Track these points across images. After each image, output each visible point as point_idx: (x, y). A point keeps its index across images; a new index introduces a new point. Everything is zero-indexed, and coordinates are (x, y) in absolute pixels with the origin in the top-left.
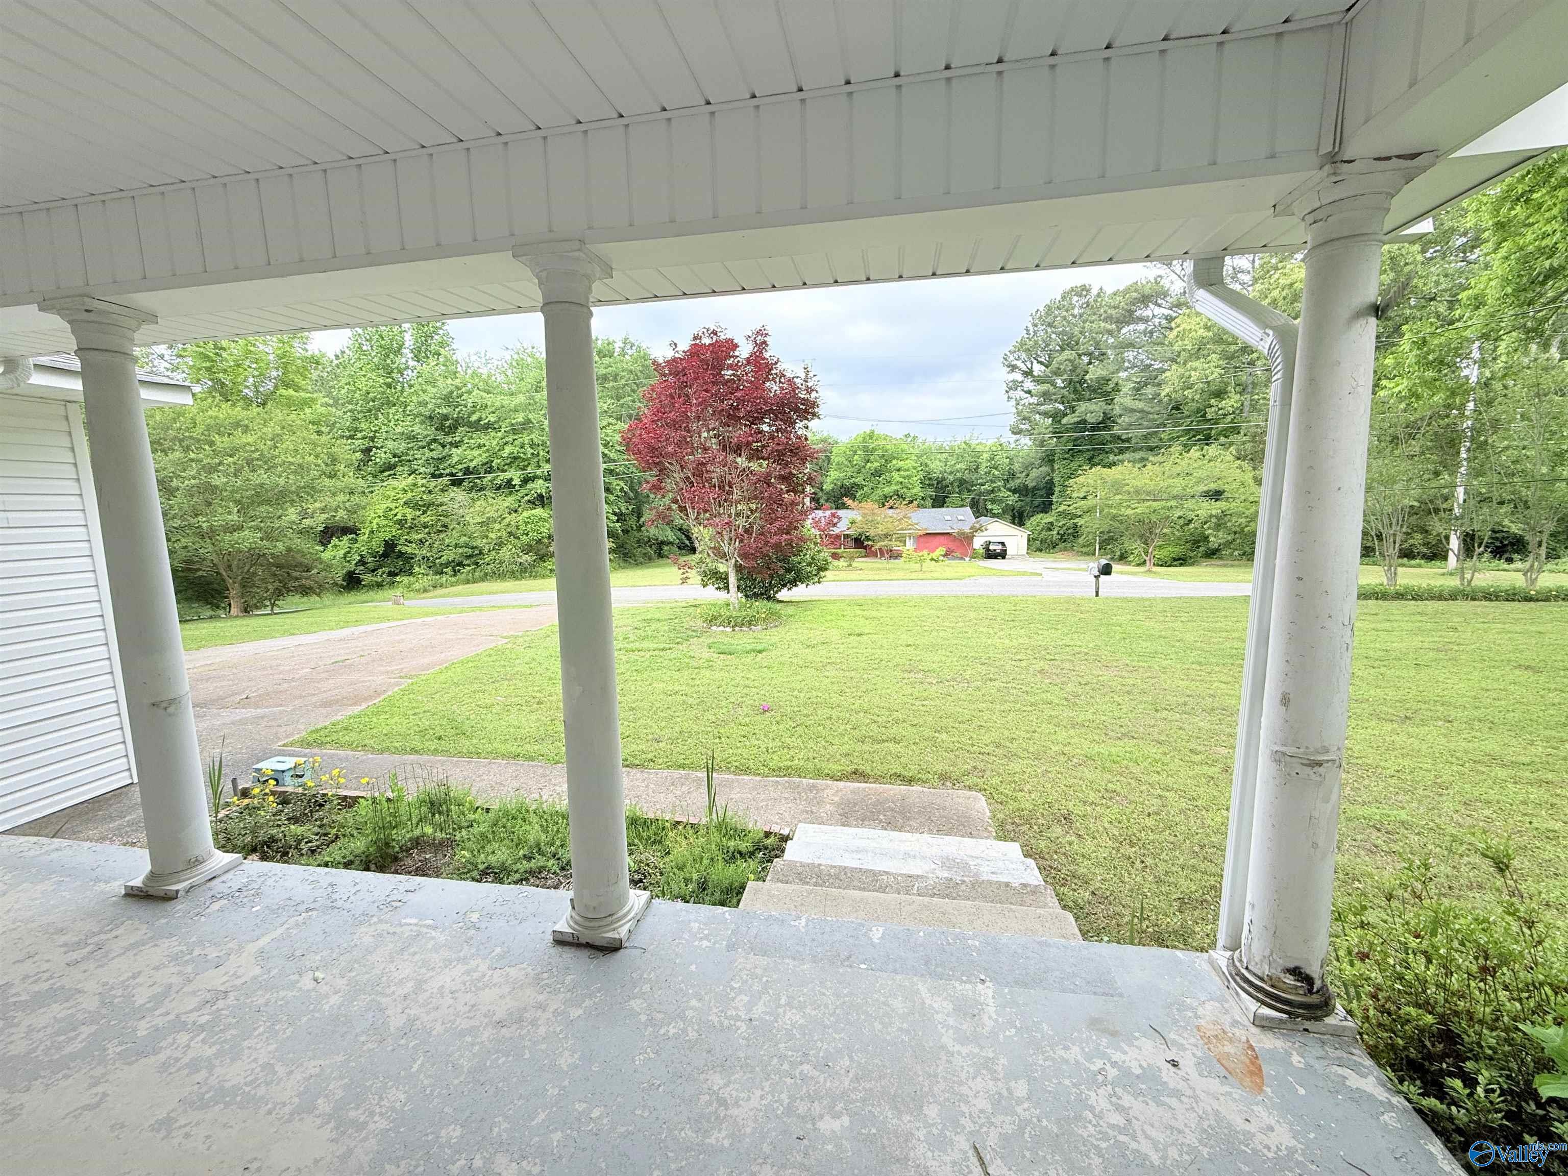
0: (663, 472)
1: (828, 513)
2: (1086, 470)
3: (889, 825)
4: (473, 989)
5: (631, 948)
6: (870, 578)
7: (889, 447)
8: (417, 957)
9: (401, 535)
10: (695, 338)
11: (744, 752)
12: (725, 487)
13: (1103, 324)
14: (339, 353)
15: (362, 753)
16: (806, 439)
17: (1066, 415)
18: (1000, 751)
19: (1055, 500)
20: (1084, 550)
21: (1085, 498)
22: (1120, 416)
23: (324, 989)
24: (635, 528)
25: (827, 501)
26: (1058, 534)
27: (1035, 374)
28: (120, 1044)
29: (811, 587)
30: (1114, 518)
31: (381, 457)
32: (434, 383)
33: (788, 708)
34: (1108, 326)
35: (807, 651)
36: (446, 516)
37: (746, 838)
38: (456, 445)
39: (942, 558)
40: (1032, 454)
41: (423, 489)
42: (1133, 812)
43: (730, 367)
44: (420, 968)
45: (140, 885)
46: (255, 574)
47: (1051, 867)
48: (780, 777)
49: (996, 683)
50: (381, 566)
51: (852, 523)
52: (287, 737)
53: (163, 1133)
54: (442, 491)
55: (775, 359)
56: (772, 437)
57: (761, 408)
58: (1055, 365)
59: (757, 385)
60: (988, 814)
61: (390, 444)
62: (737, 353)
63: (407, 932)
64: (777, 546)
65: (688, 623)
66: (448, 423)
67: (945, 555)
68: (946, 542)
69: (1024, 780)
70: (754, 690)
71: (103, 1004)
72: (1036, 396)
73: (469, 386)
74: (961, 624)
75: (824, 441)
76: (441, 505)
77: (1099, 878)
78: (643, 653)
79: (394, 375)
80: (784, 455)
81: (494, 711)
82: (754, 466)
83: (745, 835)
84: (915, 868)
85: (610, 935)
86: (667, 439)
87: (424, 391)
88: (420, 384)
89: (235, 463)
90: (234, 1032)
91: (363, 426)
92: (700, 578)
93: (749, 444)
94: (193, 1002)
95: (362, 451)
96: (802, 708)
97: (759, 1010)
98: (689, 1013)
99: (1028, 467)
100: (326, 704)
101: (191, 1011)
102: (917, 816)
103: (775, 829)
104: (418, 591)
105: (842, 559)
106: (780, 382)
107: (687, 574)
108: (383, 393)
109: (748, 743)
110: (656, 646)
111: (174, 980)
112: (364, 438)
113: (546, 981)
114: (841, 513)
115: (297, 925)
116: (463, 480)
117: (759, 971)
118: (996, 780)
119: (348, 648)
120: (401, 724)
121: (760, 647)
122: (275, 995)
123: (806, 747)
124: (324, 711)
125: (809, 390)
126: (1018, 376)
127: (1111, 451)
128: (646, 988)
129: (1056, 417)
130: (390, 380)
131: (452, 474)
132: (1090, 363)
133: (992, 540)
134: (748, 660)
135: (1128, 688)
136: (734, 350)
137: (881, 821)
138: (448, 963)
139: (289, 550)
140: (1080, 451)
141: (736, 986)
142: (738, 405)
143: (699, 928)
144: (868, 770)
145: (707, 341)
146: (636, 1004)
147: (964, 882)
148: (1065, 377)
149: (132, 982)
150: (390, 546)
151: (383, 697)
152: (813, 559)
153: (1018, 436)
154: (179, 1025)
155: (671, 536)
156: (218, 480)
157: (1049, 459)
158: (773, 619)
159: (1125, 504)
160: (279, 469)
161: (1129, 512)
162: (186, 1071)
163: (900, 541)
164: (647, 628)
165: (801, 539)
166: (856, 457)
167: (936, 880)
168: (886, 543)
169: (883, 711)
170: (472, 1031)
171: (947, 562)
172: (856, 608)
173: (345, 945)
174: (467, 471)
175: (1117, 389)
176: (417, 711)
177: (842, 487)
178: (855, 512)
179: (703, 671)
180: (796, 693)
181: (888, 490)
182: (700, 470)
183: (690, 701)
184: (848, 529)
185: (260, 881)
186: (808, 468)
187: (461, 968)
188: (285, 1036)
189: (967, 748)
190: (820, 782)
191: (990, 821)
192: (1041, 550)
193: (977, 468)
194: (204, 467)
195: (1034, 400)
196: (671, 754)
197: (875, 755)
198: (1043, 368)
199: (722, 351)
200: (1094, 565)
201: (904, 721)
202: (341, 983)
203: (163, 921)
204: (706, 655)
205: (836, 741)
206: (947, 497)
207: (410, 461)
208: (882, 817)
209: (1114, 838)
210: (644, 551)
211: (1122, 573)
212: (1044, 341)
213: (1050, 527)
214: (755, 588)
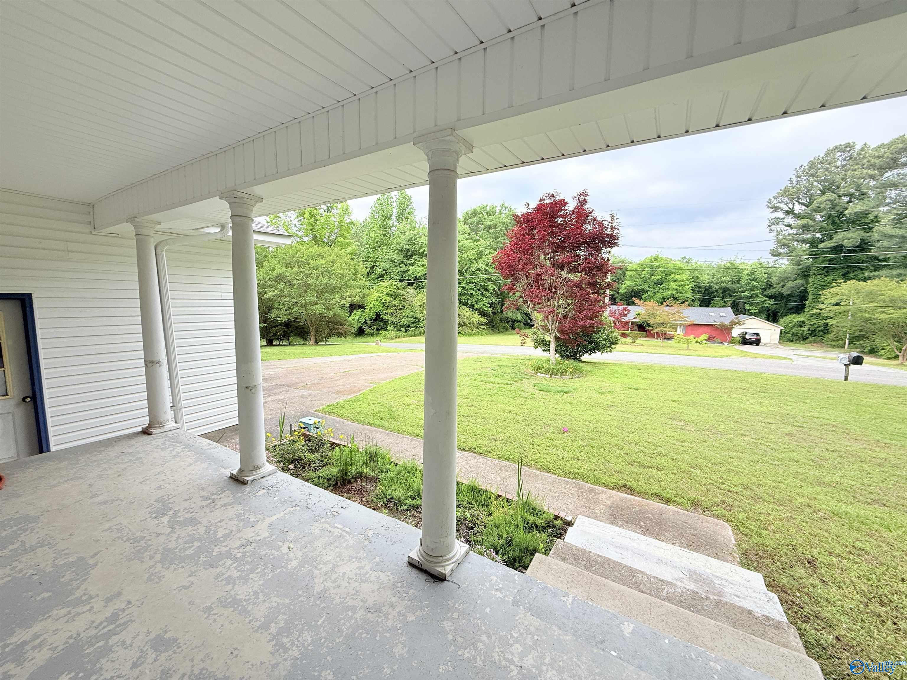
0: (515, 280)
1: (621, 308)
2: (841, 283)
3: (647, 531)
4: (360, 581)
5: (451, 582)
6: (649, 351)
7: (669, 265)
8: (337, 550)
9: (383, 310)
10: (541, 200)
11: (548, 457)
12: (552, 289)
13: (865, 171)
14: (365, 220)
15: (346, 421)
16: (608, 260)
17: (824, 241)
18: (746, 493)
19: (807, 305)
20: (833, 343)
21: (838, 304)
22: (878, 241)
23: (291, 555)
24: (499, 311)
25: (621, 300)
26: (809, 330)
27: (796, 212)
28: (206, 557)
29: (605, 354)
30: (867, 321)
31: (378, 270)
32: (404, 233)
33: (581, 432)
34: (871, 172)
35: (597, 395)
36: (404, 301)
37: (541, 517)
38: (412, 265)
39: (705, 342)
40: (789, 270)
41: (395, 287)
42: (884, 574)
43: (562, 216)
44: (337, 557)
45: (235, 474)
46: (321, 325)
47: (794, 603)
48: (570, 478)
49: (746, 438)
50: (373, 325)
51: (638, 315)
52: (317, 407)
53: (206, 615)
54: (404, 288)
55: (591, 210)
56: (585, 259)
57: (579, 241)
58: (815, 204)
59: (578, 227)
60: (733, 541)
61: (382, 264)
62: (566, 208)
63: (336, 532)
64: (584, 327)
65: (523, 369)
66: (409, 254)
67: (709, 340)
68: (709, 331)
69: (769, 520)
70: (559, 417)
71: (206, 532)
72: (796, 228)
73: (421, 234)
74: (718, 390)
75: (623, 262)
76: (403, 295)
77: (844, 626)
78: (494, 385)
79: (387, 230)
80: (592, 270)
81: (410, 408)
82: (571, 276)
83: (541, 514)
84: (667, 574)
85: (439, 569)
86: (519, 260)
87: (399, 237)
88: (398, 234)
89: (317, 273)
90: (248, 567)
91: (372, 255)
92: (533, 343)
93: (569, 263)
94: (238, 543)
95: (370, 268)
96: (590, 434)
97: (529, 661)
98: (480, 646)
99: (784, 280)
100: (337, 393)
101: (234, 549)
102: (671, 529)
103: (562, 515)
104: (388, 339)
105: (629, 338)
106: (593, 224)
107: (524, 341)
108: (382, 239)
109: (551, 451)
110: (502, 381)
111: (234, 528)
112: (371, 261)
113: (398, 589)
114: (630, 308)
115: (289, 513)
116: (413, 283)
117: (532, 629)
118: (742, 516)
119: (351, 365)
120: (366, 408)
121: (566, 390)
122: (270, 552)
123: (590, 462)
124: (335, 396)
125: (613, 229)
126: (780, 215)
127: (867, 269)
128: (456, 615)
129: (814, 243)
130: (385, 232)
131: (409, 280)
132: (850, 202)
133: (748, 331)
134: (558, 397)
135: (879, 461)
136: (564, 206)
137: (641, 527)
138: (351, 558)
139: (335, 315)
140: (835, 269)
141: (515, 635)
142: (564, 239)
143: (496, 582)
144: (634, 486)
145: (547, 201)
146: (447, 625)
147: (708, 598)
148: (824, 213)
149: (219, 524)
150: (378, 315)
151: (361, 392)
152: (607, 336)
153: (777, 258)
154: (229, 554)
155: (519, 317)
156: (310, 281)
157: (805, 274)
158: (577, 373)
159: (880, 310)
160: (334, 276)
161: (883, 316)
162: (224, 583)
163: (673, 328)
164: (499, 370)
165: (600, 323)
166: (644, 272)
167: (684, 590)
168: (662, 329)
169: (650, 446)
170: (353, 609)
171: (710, 345)
172: (636, 371)
173: (307, 531)
174: (416, 278)
175: (876, 220)
176: (374, 402)
177: (632, 291)
178: (641, 307)
179: (528, 401)
180: (587, 423)
181: (665, 294)
182: (538, 278)
183: (518, 418)
184: (635, 318)
185: (281, 483)
186: (609, 279)
187: (356, 565)
188: (268, 578)
189: (718, 485)
190: (598, 488)
191: (735, 548)
192: (792, 341)
193: (739, 280)
194: (305, 274)
195: (794, 231)
196: (502, 450)
197: (641, 476)
198: (804, 207)
199: (557, 207)
200: (844, 356)
201: (666, 455)
202: (300, 554)
203: (240, 495)
204: (531, 391)
205: (612, 461)
206: (713, 300)
207: (390, 273)
208: (642, 524)
209: (862, 593)
210: (504, 325)
211: (872, 364)
212: (806, 187)
213: (801, 324)
214: (567, 352)
